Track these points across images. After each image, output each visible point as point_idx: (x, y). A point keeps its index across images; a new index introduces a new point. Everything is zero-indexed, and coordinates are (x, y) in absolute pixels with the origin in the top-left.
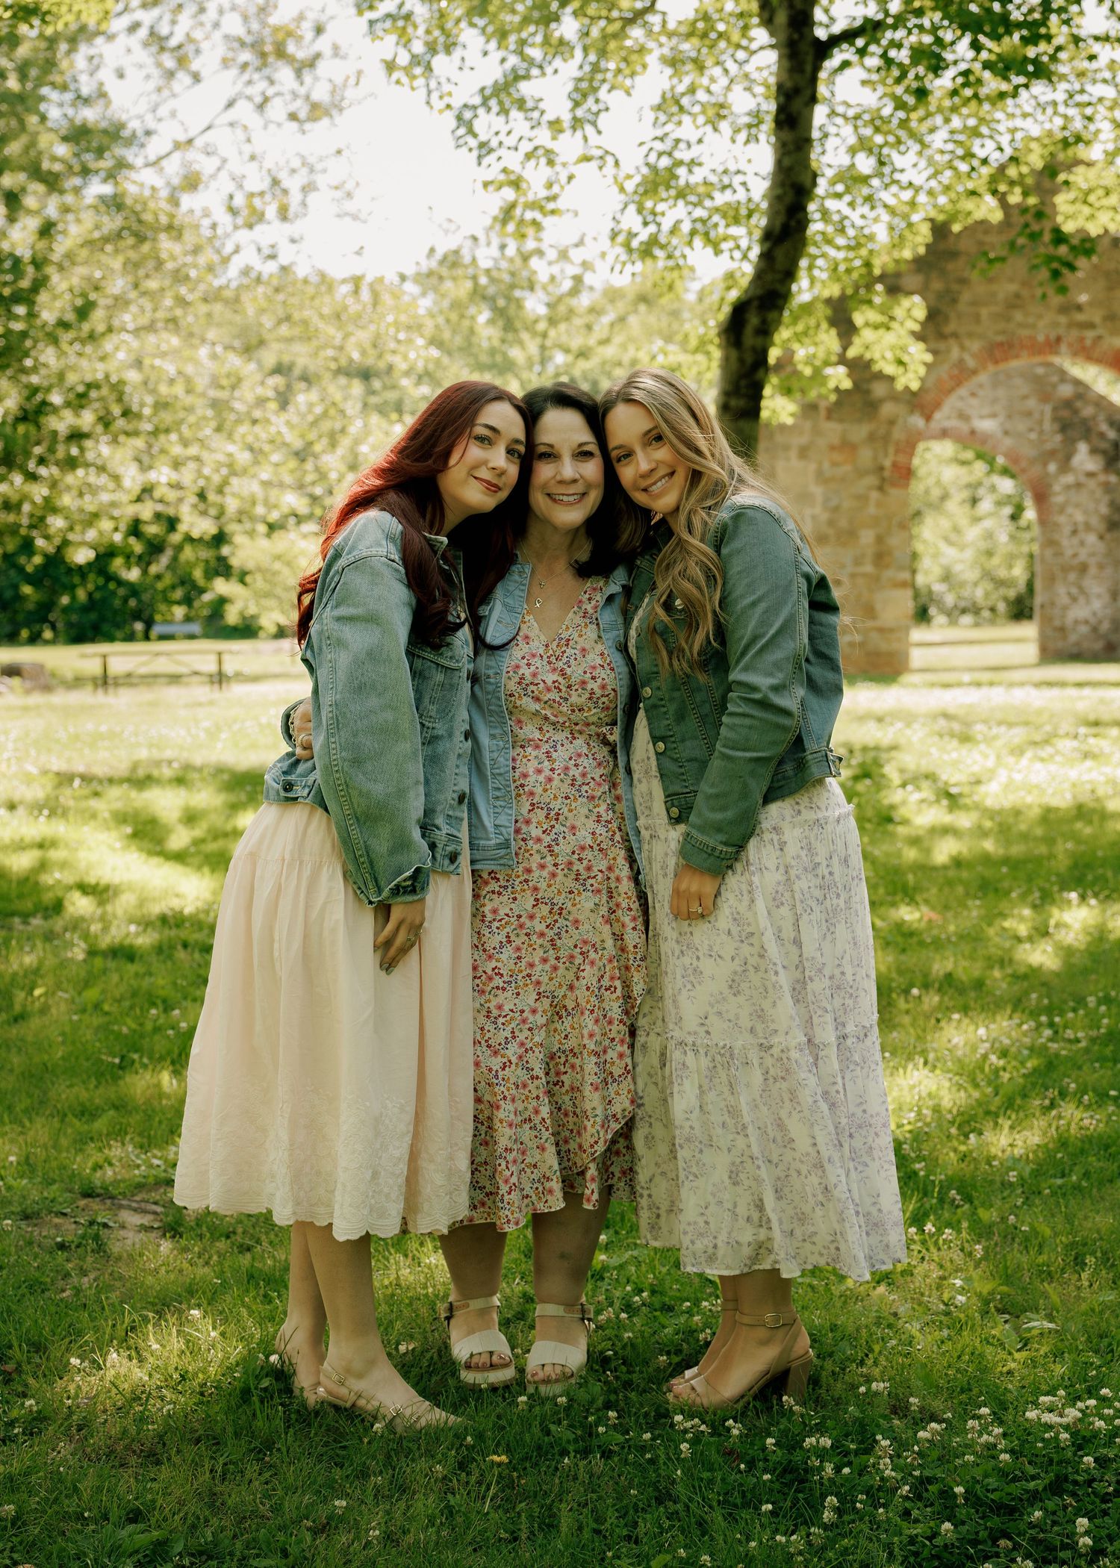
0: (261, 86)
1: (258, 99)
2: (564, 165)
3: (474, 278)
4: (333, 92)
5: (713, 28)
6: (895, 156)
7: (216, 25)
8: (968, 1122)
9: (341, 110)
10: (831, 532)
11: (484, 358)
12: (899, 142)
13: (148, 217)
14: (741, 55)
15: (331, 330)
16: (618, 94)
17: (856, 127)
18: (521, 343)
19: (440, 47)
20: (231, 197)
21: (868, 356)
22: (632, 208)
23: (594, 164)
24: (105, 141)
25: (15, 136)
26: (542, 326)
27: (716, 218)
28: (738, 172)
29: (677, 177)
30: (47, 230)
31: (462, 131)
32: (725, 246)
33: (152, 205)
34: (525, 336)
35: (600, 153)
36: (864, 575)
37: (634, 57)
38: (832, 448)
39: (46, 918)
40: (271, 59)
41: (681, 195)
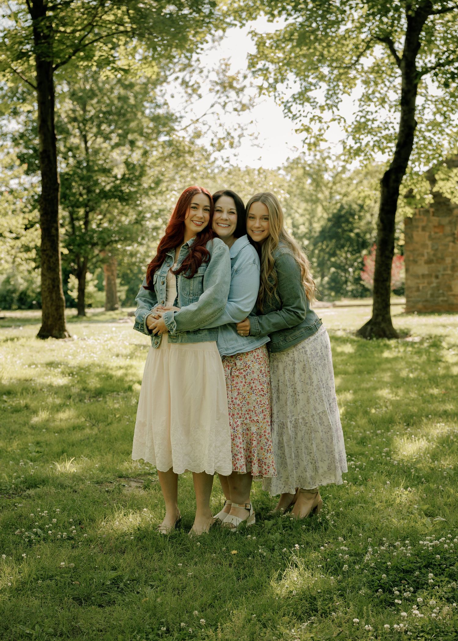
0: (224, 99)
1: (223, 104)
2: (326, 123)
3: (304, 168)
4: (250, 100)
5: (380, 70)
6: (451, 115)
7: (207, 77)
8: (435, 457)
9: (253, 106)
10: (434, 258)
11: (308, 197)
12: (452, 110)
13: (181, 148)
14: (391, 79)
15: (249, 188)
16: (346, 95)
17: (436, 105)
18: (322, 192)
19: (279, 80)
20: (212, 140)
21: (441, 191)
22: (351, 138)
23: (337, 122)
24: (166, 121)
25: (133, 121)
26: (330, 185)
27: (383, 140)
28: (391, 123)
29: (368, 125)
30: (145, 153)
31: (286, 111)
32: (386, 150)
33: (183, 144)
34: (324, 188)
35: (338, 117)
36: (448, 275)
37: (351, 81)
38: (435, 227)
39: (124, 392)
40: (227, 89)
41: (369, 132)
